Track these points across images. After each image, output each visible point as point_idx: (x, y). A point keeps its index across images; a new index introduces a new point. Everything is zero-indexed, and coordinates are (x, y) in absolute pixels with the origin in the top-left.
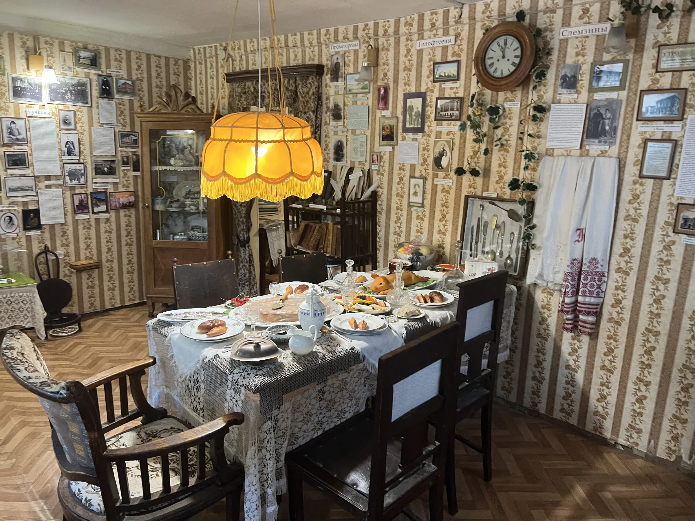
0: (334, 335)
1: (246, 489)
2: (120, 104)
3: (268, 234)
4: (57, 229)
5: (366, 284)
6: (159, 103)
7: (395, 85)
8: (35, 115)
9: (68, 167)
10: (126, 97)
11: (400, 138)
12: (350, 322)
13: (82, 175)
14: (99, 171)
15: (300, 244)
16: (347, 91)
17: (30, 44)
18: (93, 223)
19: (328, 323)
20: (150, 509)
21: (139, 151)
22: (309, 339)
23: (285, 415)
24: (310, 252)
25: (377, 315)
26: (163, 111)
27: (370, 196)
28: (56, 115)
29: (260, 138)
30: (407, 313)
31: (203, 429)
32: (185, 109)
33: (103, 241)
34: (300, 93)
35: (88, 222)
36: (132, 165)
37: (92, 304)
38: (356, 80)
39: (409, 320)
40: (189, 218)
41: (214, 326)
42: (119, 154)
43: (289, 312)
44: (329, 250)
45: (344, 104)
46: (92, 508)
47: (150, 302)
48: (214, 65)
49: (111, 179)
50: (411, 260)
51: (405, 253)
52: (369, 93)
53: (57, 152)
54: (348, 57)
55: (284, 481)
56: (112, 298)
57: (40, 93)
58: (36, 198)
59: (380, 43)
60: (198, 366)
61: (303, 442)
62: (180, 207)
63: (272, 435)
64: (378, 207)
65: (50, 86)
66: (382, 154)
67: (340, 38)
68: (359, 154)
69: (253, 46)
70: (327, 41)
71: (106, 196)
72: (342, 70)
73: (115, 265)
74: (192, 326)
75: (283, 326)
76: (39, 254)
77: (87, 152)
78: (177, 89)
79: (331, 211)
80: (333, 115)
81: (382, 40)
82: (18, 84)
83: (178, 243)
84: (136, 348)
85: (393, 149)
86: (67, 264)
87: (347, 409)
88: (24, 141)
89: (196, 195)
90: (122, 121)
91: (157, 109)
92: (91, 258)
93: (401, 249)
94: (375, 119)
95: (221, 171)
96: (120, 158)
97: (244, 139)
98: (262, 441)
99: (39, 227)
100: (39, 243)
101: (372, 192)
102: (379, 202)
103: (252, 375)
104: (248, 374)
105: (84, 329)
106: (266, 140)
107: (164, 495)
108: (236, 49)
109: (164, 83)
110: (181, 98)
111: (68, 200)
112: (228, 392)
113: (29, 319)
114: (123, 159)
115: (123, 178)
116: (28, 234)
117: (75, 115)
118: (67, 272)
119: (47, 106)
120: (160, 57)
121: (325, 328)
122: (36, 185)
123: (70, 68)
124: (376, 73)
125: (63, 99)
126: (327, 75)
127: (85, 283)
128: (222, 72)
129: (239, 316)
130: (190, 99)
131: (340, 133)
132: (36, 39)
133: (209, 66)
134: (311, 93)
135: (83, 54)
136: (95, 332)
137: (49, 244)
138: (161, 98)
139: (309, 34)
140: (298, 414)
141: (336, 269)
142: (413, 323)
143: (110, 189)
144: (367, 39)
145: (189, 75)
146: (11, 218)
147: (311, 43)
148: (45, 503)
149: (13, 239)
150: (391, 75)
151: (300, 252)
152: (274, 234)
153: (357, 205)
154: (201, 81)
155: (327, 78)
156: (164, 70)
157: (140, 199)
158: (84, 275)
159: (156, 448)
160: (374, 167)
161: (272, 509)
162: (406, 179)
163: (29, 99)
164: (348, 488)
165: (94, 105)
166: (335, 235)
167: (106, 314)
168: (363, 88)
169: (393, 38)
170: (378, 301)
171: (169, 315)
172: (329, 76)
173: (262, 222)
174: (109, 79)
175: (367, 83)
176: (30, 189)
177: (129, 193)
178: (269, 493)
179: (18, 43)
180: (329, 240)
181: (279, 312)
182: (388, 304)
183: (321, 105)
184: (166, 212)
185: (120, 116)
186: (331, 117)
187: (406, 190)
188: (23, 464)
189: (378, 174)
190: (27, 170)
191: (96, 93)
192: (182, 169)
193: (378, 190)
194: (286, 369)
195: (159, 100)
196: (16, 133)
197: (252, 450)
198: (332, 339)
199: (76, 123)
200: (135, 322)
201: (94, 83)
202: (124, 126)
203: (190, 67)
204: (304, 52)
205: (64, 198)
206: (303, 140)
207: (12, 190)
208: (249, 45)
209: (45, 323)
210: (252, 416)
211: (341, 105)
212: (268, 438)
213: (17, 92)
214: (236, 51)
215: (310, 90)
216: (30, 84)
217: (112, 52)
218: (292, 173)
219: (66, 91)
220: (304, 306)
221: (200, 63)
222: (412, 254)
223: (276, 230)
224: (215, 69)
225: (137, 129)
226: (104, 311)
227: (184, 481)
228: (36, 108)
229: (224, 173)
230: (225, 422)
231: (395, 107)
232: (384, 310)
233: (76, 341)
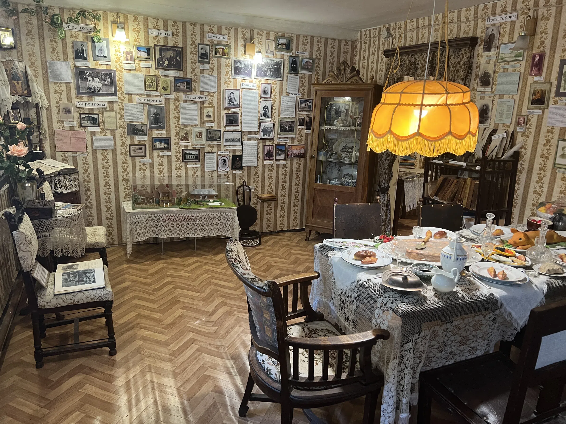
0: (472, 279)
1: (385, 393)
2: (302, 78)
3: (405, 184)
4: (252, 170)
5: (503, 237)
6: (331, 76)
7: (552, 52)
8: (246, 87)
9: (263, 125)
10: (307, 73)
11: (551, 102)
12: (488, 271)
13: (272, 131)
14: (283, 129)
15: (436, 195)
16: (499, 59)
17: (248, 35)
18: (275, 167)
19: (467, 268)
20: (311, 388)
21: (312, 114)
22: (451, 280)
23: (424, 341)
24: (446, 203)
25: (517, 268)
26: (333, 82)
27: (512, 156)
28: (259, 87)
29: (425, 102)
30: (549, 270)
31: (358, 337)
32: (350, 80)
33: (280, 181)
34: (452, 63)
35: (272, 166)
36: (305, 125)
37: (268, 226)
38: (510, 49)
39: (551, 277)
40: (343, 168)
41: (367, 256)
42: (298, 116)
43: (431, 253)
44: (465, 202)
45: (495, 72)
46: (271, 376)
47: (308, 230)
48: (377, 43)
49: (290, 136)
50: (553, 219)
51: (546, 213)
52: (522, 60)
53: (257, 114)
54: (503, 28)
55: (416, 395)
56: (282, 223)
57: (251, 71)
58: (241, 147)
59: (540, 13)
60: (353, 285)
61: (436, 367)
62: (337, 159)
63: (412, 355)
64: (519, 166)
65: (257, 65)
66: (529, 117)
67: (498, 11)
68: (504, 116)
69: (412, 25)
70: (484, 16)
71: (286, 148)
72: (496, 41)
73: (286, 199)
74: (349, 253)
75: (426, 265)
76: (240, 187)
77: (276, 115)
78: (346, 65)
79: (470, 167)
80: (482, 82)
81: (541, 11)
82: (238, 65)
83: (332, 186)
84: (296, 262)
85: (543, 112)
86: (256, 195)
87: (479, 347)
88: (238, 106)
89: (350, 150)
90: (302, 91)
91: (329, 81)
92: (271, 193)
93: (542, 208)
94: (526, 84)
95: (388, 129)
96: (298, 119)
97: (411, 103)
98: (402, 357)
99: (241, 168)
100: (240, 179)
101: (515, 152)
102: (521, 162)
103: (399, 302)
104: (396, 300)
105: (262, 243)
106: (430, 104)
107: (323, 381)
108: (397, 29)
109: (336, 60)
110: (348, 71)
111: (261, 150)
112: (377, 311)
113: (230, 232)
114: (300, 120)
115: (298, 134)
116: (234, 172)
117: (271, 87)
118: (255, 201)
119: (254, 81)
120: (335, 40)
121: (464, 272)
122: (242, 138)
123: (271, 52)
124: (532, 42)
125: (265, 75)
126: (480, 46)
127: (266, 210)
128: (382, 48)
129: (386, 250)
130: (355, 72)
131: (487, 98)
132: (252, 31)
133: (372, 44)
134: (462, 63)
135: (281, 41)
136: (269, 246)
137: (246, 180)
138: (333, 72)
139: (466, 11)
140: (435, 342)
141: (469, 220)
142: (555, 281)
143: (289, 142)
144: (526, 11)
145: (355, 53)
146: (225, 160)
147: (467, 19)
148: (234, 363)
149: (225, 175)
150: (548, 43)
151: (435, 202)
152: (410, 184)
153: (497, 163)
154: (364, 57)
155: (479, 49)
156: (336, 50)
157: (309, 151)
158: (266, 205)
159: (322, 343)
160: (518, 129)
161: (405, 415)
162: (554, 142)
163: (243, 76)
164: (478, 418)
165: (285, 79)
166: (472, 189)
167: (277, 234)
168: (516, 56)
169: (555, 8)
170: (518, 255)
171: (331, 242)
172: (482, 46)
173: (401, 174)
174: (297, 59)
175: (522, 51)
176: (238, 140)
177: (301, 146)
178: (404, 402)
179: (240, 35)
180: (465, 194)
181: (422, 252)
182: (528, 259)
183: (471, 73)
184: (327, 161)
185: (301, 87)
186: (479, 84)
187: (553, 152)
188: (222, 332)
189: (522, 136)
190: (237, 127)
191: (286, 70)
192: (342, 128)
193: (521, 150)
194: (428, 302)
195: (331, 73)
196: (233, 101)
197: (393, 363)
198: (471, 283)
199: (271, 93)
200: (297, 243)
201: (286, 63)
202: (303, 95)
203: (356, 46)
204: (459, 27)
205: (258, 148)
206: (464, 104)
207: (227, 141)
208: (408, 24)
209: (239, 235)
210: (396, 336)
211: (491, 72)
212: (408, 356)
213: (237, 71)
214: (397, 31)
215: (461, 60)
216: (245, 65)
217: (301, 38)
218: (450, 133)
219: (268, 69)
220: (447, 250)
221: (365, 43)
222: (555, 213)
223: (413, 181)
224: (377, 47)
225: (313, 97)
226: (276, 232)
227: (338, 374)
228: (247, 82)
229: (390, 132)
230: (374, 335)
231: (549, 73)
232: (524, 264)
233: (256, 251)
